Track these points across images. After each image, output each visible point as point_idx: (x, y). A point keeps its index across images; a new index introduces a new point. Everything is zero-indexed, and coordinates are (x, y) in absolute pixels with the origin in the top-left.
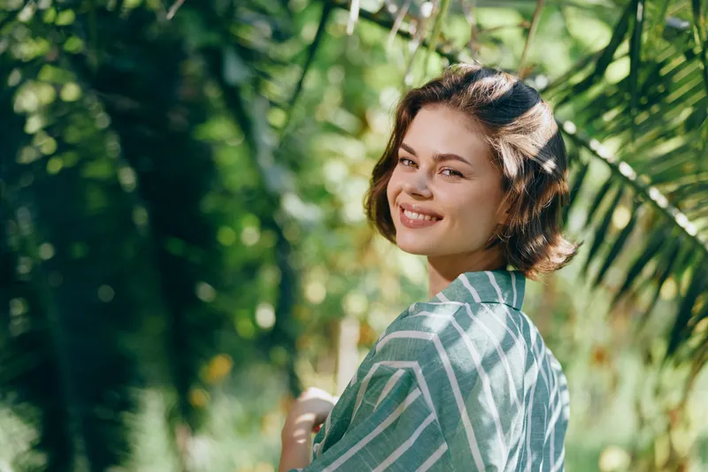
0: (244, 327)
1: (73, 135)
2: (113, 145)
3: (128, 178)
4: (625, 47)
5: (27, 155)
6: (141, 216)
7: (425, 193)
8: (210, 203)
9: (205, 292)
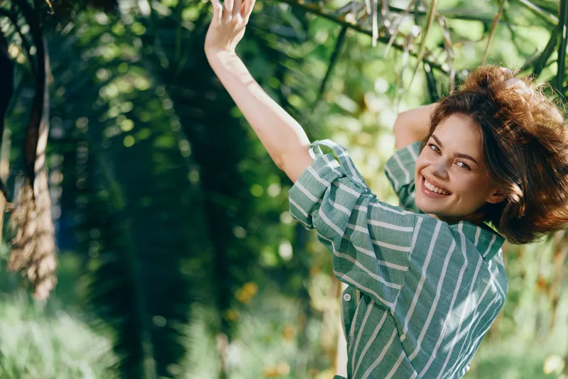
0: (268, 258)
1: (146, 117)
2: (176, 124)
3: (185, 147)
4: (555, 56)
5: (112, 132)
6: (194, 176)
7: (443, 175)
8: (244, 166)
9: (239, 232)
